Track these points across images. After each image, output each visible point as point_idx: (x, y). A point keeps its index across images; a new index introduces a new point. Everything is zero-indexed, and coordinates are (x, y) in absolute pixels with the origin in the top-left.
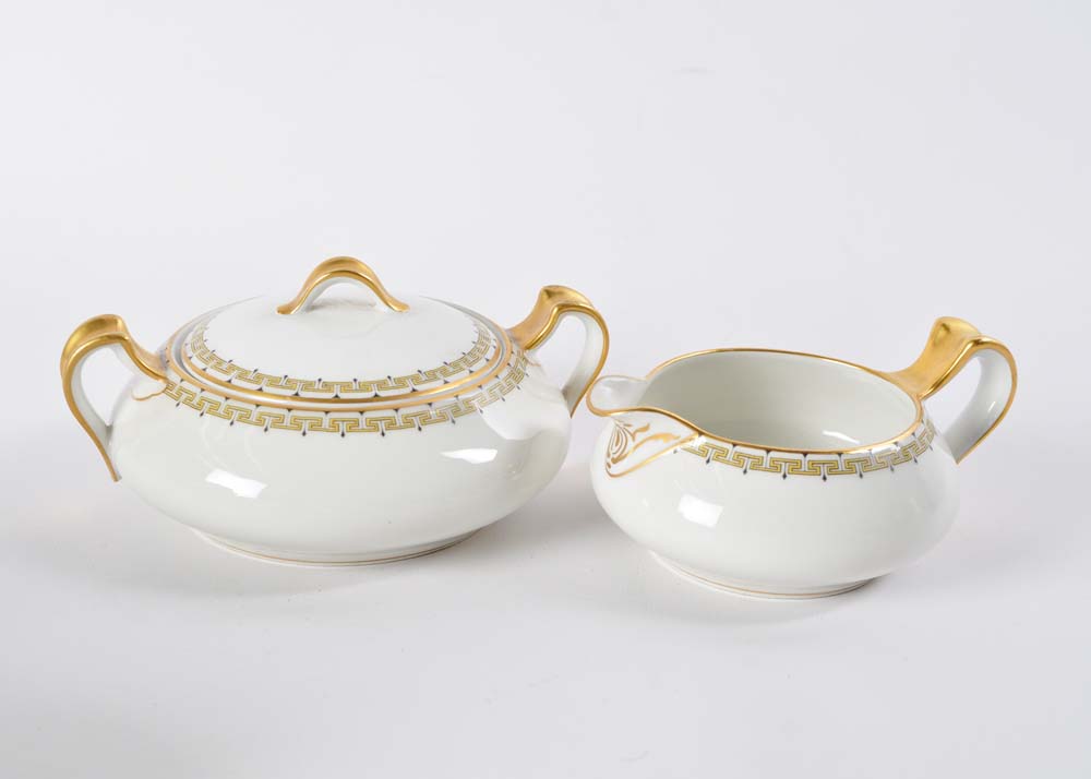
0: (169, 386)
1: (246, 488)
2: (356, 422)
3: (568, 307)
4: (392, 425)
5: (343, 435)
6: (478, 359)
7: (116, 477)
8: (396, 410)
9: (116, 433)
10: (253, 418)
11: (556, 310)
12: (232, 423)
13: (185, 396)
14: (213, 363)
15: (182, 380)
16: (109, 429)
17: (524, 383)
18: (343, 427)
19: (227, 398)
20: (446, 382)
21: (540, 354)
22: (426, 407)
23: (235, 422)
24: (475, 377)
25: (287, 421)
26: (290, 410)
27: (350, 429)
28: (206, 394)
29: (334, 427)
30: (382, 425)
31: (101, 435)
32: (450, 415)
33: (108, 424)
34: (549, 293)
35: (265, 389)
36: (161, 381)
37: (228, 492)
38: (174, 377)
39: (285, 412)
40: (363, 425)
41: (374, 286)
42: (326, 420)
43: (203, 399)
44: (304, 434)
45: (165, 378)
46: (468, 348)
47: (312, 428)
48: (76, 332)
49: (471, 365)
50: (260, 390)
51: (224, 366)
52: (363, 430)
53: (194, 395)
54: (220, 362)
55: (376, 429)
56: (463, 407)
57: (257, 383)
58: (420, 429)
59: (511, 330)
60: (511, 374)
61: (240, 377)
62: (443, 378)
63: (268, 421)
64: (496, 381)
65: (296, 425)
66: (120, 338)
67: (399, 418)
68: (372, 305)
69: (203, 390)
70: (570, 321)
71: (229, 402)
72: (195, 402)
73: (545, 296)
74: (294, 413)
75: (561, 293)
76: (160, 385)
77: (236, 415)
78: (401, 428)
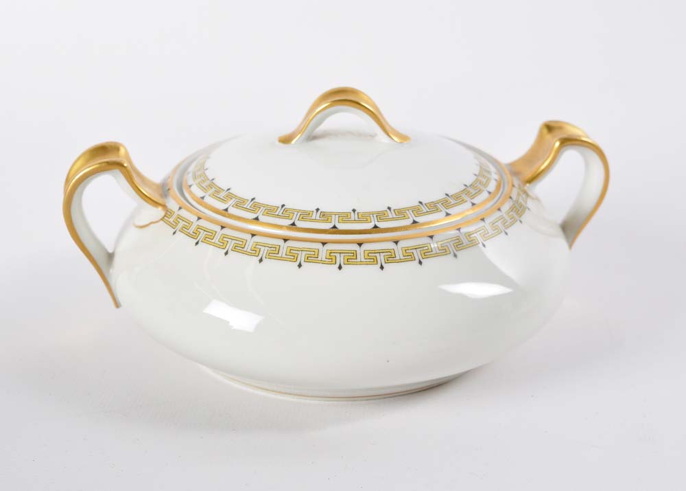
0: (168, 213)
1: (242, 320)
2: (355, 254)
3: (569, 141)
4: (391, 258)
5: (340, 268)
6: (480, 191)
7: (117, 305)
8: (396, 243)
9: (117, 260)
10: (248, 248)
11: (557, 144)
12: (226, 253)
13: (181, 224)
14: (211, 191)
15: (180, 208)
16: (110, 257)
17: (526, 217)
18: (340, 259)
19: (223, 227)
20: (448, 214)
21: (540, 188)
22: (429, 240)
23: (230, 252)
24: (477, 210)
25: (283, 252)
26: (285, 240)
27: (348, 262)
28: (203, 223)
29: (331, 259)
30: (381, 258)
31: (102, 262)
32: (452, 249)
33: (110, 251)
34: (550, 127)
35: (262, 218)
36: (160, 208)
37: (224, 323)
38: (172, 205)
39: (281, 242)
40: (361, 257)
41: (375, 116)
42: (323, 252)
43: (199, 227)
44: (300, 266)
45: (164, 206)
46: (470, 180)
47: (308, 260)
48: (79, 158)
49: (473, 197)
50: (257, 219)
51: (222, 195)
52: (361, 263)
53: (190, 223)
54: (219, 190)
55: (375, 261)
56: (465, 241)
57: (253, 211)
58: (420, 263)
59: (512, 165)
60: (512, 209)
61: (237, 206)
62: (444, 211)
63: (264, 251)
64: (498, 214)
65: (292, 256)
66: (119, 165)
67: (399, 250)
68: (373, 136)
69: (199, 218)
70: (571, 156)
71: (226, 231)
72: (191, 230)
73: (545, 131)
74: (289, 243)
75: (560, 128)
76: (159, 212)
77: (231, 245)
78: (400, 261)
